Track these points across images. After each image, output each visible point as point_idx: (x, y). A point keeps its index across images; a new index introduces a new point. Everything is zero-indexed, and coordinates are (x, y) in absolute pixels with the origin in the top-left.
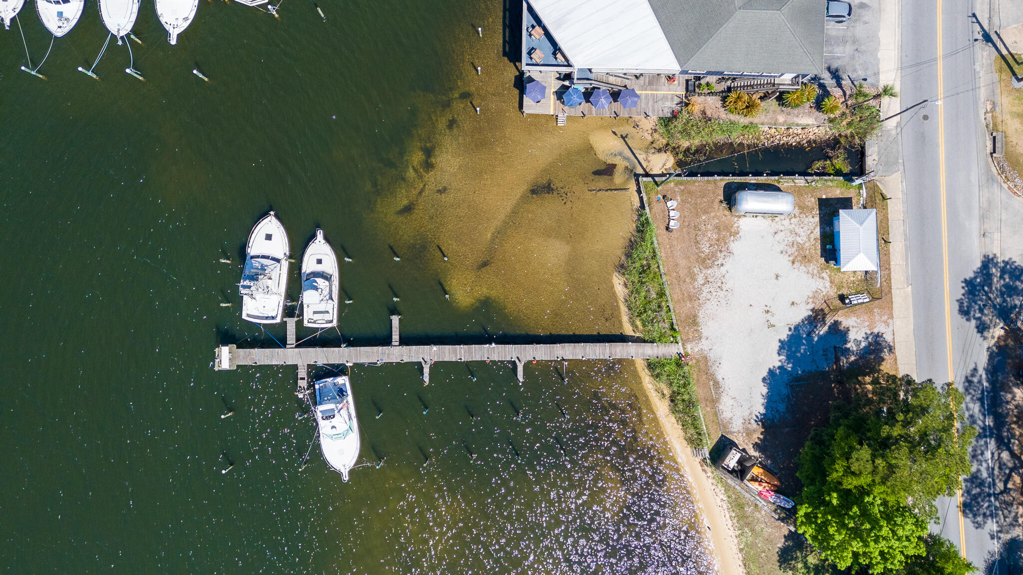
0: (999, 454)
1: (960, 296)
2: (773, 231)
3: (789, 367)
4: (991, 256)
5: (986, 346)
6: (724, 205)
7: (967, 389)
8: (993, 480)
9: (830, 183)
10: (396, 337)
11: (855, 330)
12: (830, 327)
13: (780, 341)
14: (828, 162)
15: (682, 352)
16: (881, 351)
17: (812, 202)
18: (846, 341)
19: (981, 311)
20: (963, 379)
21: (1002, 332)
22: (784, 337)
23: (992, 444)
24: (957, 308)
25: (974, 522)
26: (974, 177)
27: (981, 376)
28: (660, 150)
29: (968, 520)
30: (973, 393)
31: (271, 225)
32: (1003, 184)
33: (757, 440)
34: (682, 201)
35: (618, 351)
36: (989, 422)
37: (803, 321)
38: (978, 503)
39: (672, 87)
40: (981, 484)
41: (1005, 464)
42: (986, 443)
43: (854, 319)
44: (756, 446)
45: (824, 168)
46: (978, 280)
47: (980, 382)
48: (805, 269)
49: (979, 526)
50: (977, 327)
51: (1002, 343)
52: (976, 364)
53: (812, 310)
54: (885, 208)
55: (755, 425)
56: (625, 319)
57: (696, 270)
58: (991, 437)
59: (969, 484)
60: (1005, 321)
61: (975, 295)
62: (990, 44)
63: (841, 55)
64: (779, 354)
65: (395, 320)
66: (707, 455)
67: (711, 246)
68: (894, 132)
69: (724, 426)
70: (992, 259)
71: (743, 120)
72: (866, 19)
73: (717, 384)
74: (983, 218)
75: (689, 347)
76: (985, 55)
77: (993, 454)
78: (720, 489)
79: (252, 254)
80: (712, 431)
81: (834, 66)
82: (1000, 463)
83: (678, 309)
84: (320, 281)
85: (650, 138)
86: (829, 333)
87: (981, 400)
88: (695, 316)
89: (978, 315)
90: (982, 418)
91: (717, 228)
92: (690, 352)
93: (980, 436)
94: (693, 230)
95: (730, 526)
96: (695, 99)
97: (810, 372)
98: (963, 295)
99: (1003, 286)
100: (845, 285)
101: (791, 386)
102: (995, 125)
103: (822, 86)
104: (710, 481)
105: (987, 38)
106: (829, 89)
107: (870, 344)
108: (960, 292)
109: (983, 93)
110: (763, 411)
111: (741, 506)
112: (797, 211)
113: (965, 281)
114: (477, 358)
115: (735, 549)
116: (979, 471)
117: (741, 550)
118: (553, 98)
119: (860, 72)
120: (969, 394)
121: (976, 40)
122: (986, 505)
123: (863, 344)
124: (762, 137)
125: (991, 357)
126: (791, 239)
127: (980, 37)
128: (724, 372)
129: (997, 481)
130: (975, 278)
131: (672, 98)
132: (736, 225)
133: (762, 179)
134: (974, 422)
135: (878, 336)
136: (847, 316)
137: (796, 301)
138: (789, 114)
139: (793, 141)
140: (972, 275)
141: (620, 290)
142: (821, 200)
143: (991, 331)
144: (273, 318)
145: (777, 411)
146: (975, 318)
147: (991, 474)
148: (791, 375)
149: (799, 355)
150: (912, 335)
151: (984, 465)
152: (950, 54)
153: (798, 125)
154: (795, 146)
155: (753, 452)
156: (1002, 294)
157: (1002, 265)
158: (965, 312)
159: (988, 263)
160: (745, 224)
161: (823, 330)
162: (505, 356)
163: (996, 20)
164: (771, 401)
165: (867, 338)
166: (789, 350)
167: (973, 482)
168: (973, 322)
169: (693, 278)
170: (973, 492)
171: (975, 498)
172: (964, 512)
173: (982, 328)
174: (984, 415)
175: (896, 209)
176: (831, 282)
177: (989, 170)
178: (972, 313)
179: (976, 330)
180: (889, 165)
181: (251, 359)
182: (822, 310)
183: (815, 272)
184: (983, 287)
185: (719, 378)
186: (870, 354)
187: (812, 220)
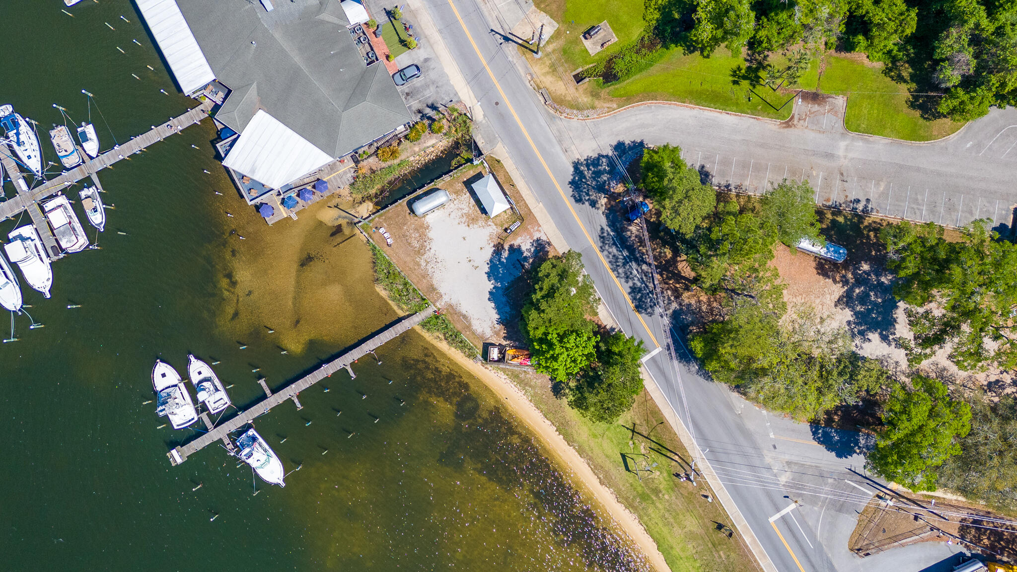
0: (641, 268)
1: (571, 193)
2: (447, 214)
3: (499, 285)
4: (576, 161)
5: (601, 213)
6: (412, 215)
7: (603, 242)
8: (646, 285)
9: (464, 170)
10: (268, 392)
11: (523, 244)
12: (509, 250)
13: (486, 273)
14: (459, 157)
15: (436, 309)
16: (544, 247)
17: (460, 186)
18: (522, 253)
19: (588, 194)
20: (598, 238)
21: (606, 200)
22: (487, 270)
23: (634, 265)
24: (574, 200)
25: (647, 314)
26: (543, 123)
27: (607, 231)
28: (361, 203)
29: (643, 314)
30: (608, 242)
31: (161, 368)
32: (561, 117)
33: (504, 335)
34: (388, 225)
35: (400, 329)
36: (625, 253)
37: (492, 255)
38: (644, 302)
39: (345, 164)
40: (640, 290)
41: (647, 272)
42: (630, 266)
43: (519, 238)
44: (505, 338)
45: (458, 162)
46: (577, 178)
47: (608, 234)
48: (477, 226)
49: (651, 314)
50: (590, 205)
51: (609, 206)
52: (601, 226)
53: (494, 246)
54: (502, 167)
55: (498, 327)
56: (395, 308)
57: (418, 259)
58: (631, 261)
59: (633, 294)
60: (604, 193)
61: (579, 188)
62: (510, 42)
63: (430, 95)
64: (490, 281)
65: (262, 382)
66: (481, 359)
67: (418, 241)
68: (484, 122)
69: (480, 337)
70: (578, 162)
71: (397, 161)
72: (432, 67)
73: (465, 317)
74: (560, 142)
75: (438, 304)
76: (511, 49)
77: (637, 270)
78: (501, 374)
79: (159, 390)
80: (476, 344)
81: (430, 103)
82: (644, 273)
83: (421, 287)
84: (205, 384)
85: (351, 199)
86: (510, 254)
87: (614, 244)
88: (432, 285)
89: (587, 198)
90: (620, 254)
91: (416, 229)
92: (440, 307)
93: (624, 265)
94: (403, 238)
95: (517, 391)
96: (361, 164)
97: (512, 281)
98: (573, 191)
99: (592, 173)
100: (504, 222)
101: (506, 295)
102: (538, 86)
103: (429, 118)
104: (493, 372)
105: (507, 39)
106: (434, 117)
107: (536, 247)
108: (570, 191)
109: (522, 71)
110: (498, 317)
111: (517, 376)
112: (454, 196)
113: (570, 183)
114: (321, 378)
115: (528, 402)
116: (634, 284)
117: (531, 401)
118: (281, 207)
119: (446, 98)
120: (606, 244)
121: (501, 44)
122: (649, 300)
123: (532, 250)
124: (414, 164)
125: (607, 217)
126: (460, 214)
127: (502, 41)
128: (465, 307)
129: (648, 284)
130: (574, 178)
131: (349, 171)
132: (425, 222)
133: (426, 188)
134: (617, 258)
135: (538, 240)
136: (515, 239)
137: (482, 247)
138: (419, 144)
139: (432, 157)
140: (572, 177)
141: (384, 294)
142: (464, 182)
143: (599, 202)
144: (193, 419)
145: (506, 312)
146: (587, 201)
147: (643, 282)
148: (502, 289)
149: (500, 275)
150: (557, 230)
151: (636, 279)
152: (491, 60)
153: (428, 147)
154: (436, 158)
155: (504, 343)
156: (594, 178)
157: (585, 162)
158: (579, 200)
159: (576, 165)
160: (430, 219)
161: (505, 254)
162: (337, 368)
163: (506, 27)
164: (499, 309)
165: (533, 245)
166: (494, 275)
167: (635, 292)
168: (587, 203)
169: (419, 265)
170: (638, 297)
171: (640, 300)
172: (638, 311)
173: (593, 204)
174: (620, 251)
175: (510, 164)
176: (495, 225)
177: (548, 113)
178: (583, 198)
179: (590, 207)
180: (491, 141)
181: (193, 449)
182: (499, 243)
183: (484, 224)
184: (581, 180)
185: (464, 312)
186: (539, 253)
187: (465, 196)
